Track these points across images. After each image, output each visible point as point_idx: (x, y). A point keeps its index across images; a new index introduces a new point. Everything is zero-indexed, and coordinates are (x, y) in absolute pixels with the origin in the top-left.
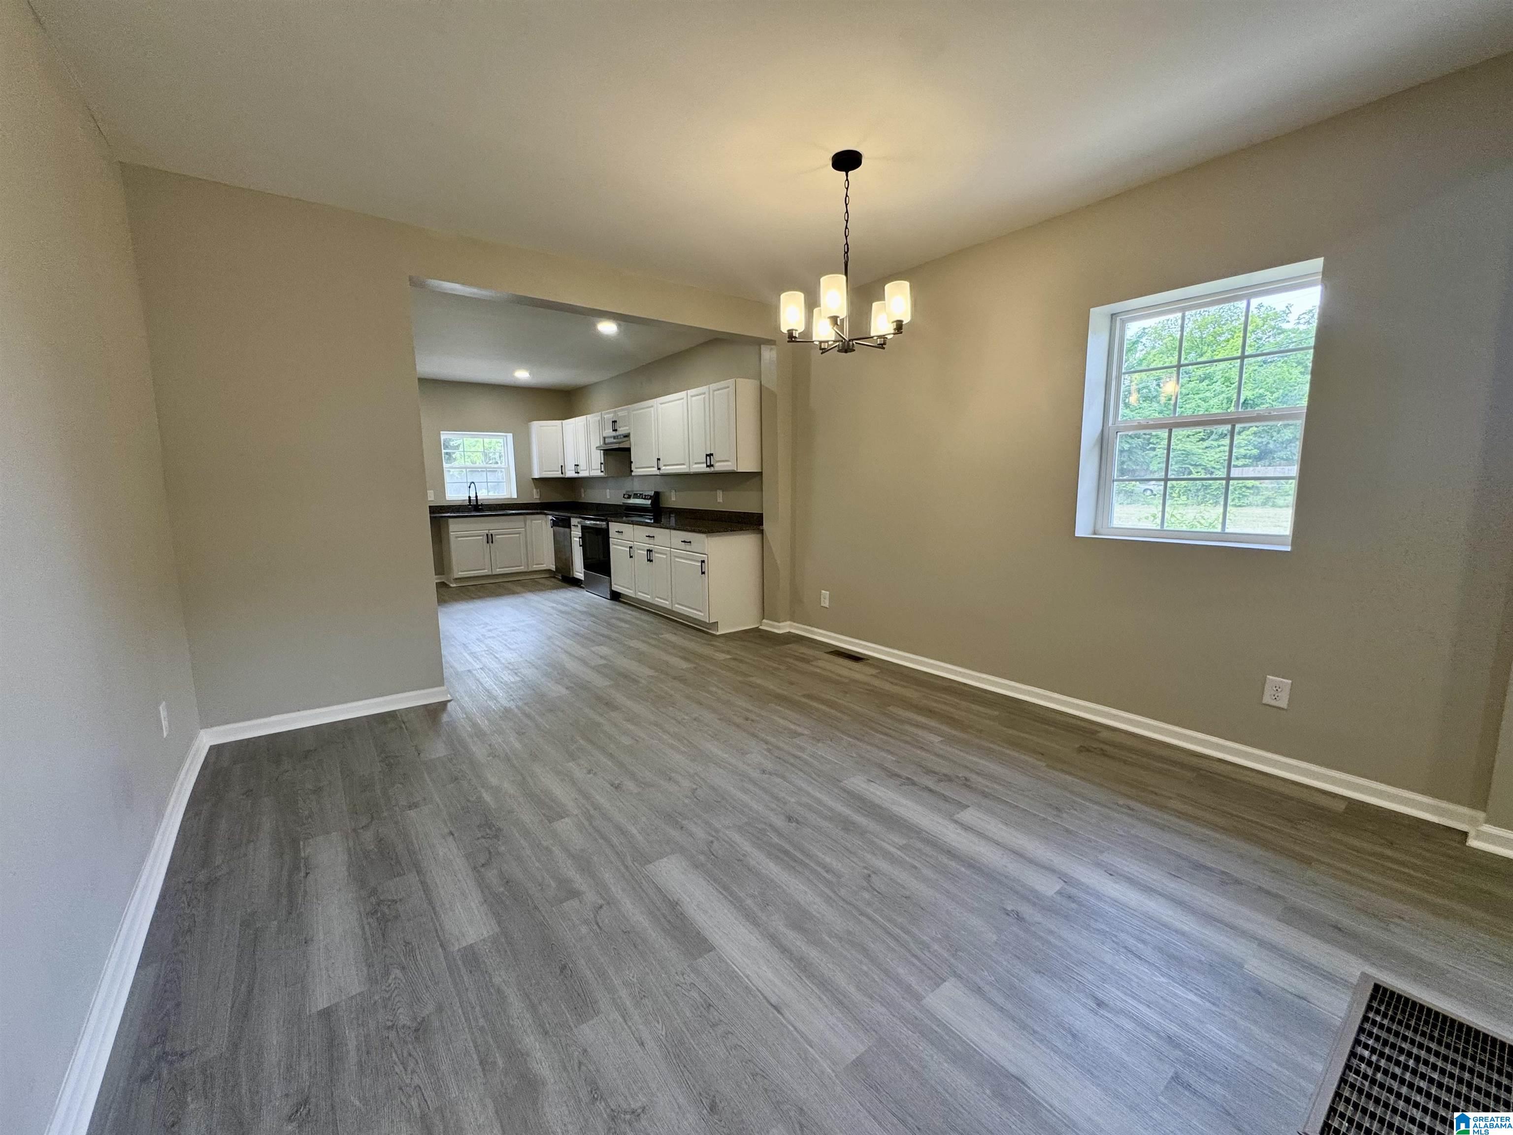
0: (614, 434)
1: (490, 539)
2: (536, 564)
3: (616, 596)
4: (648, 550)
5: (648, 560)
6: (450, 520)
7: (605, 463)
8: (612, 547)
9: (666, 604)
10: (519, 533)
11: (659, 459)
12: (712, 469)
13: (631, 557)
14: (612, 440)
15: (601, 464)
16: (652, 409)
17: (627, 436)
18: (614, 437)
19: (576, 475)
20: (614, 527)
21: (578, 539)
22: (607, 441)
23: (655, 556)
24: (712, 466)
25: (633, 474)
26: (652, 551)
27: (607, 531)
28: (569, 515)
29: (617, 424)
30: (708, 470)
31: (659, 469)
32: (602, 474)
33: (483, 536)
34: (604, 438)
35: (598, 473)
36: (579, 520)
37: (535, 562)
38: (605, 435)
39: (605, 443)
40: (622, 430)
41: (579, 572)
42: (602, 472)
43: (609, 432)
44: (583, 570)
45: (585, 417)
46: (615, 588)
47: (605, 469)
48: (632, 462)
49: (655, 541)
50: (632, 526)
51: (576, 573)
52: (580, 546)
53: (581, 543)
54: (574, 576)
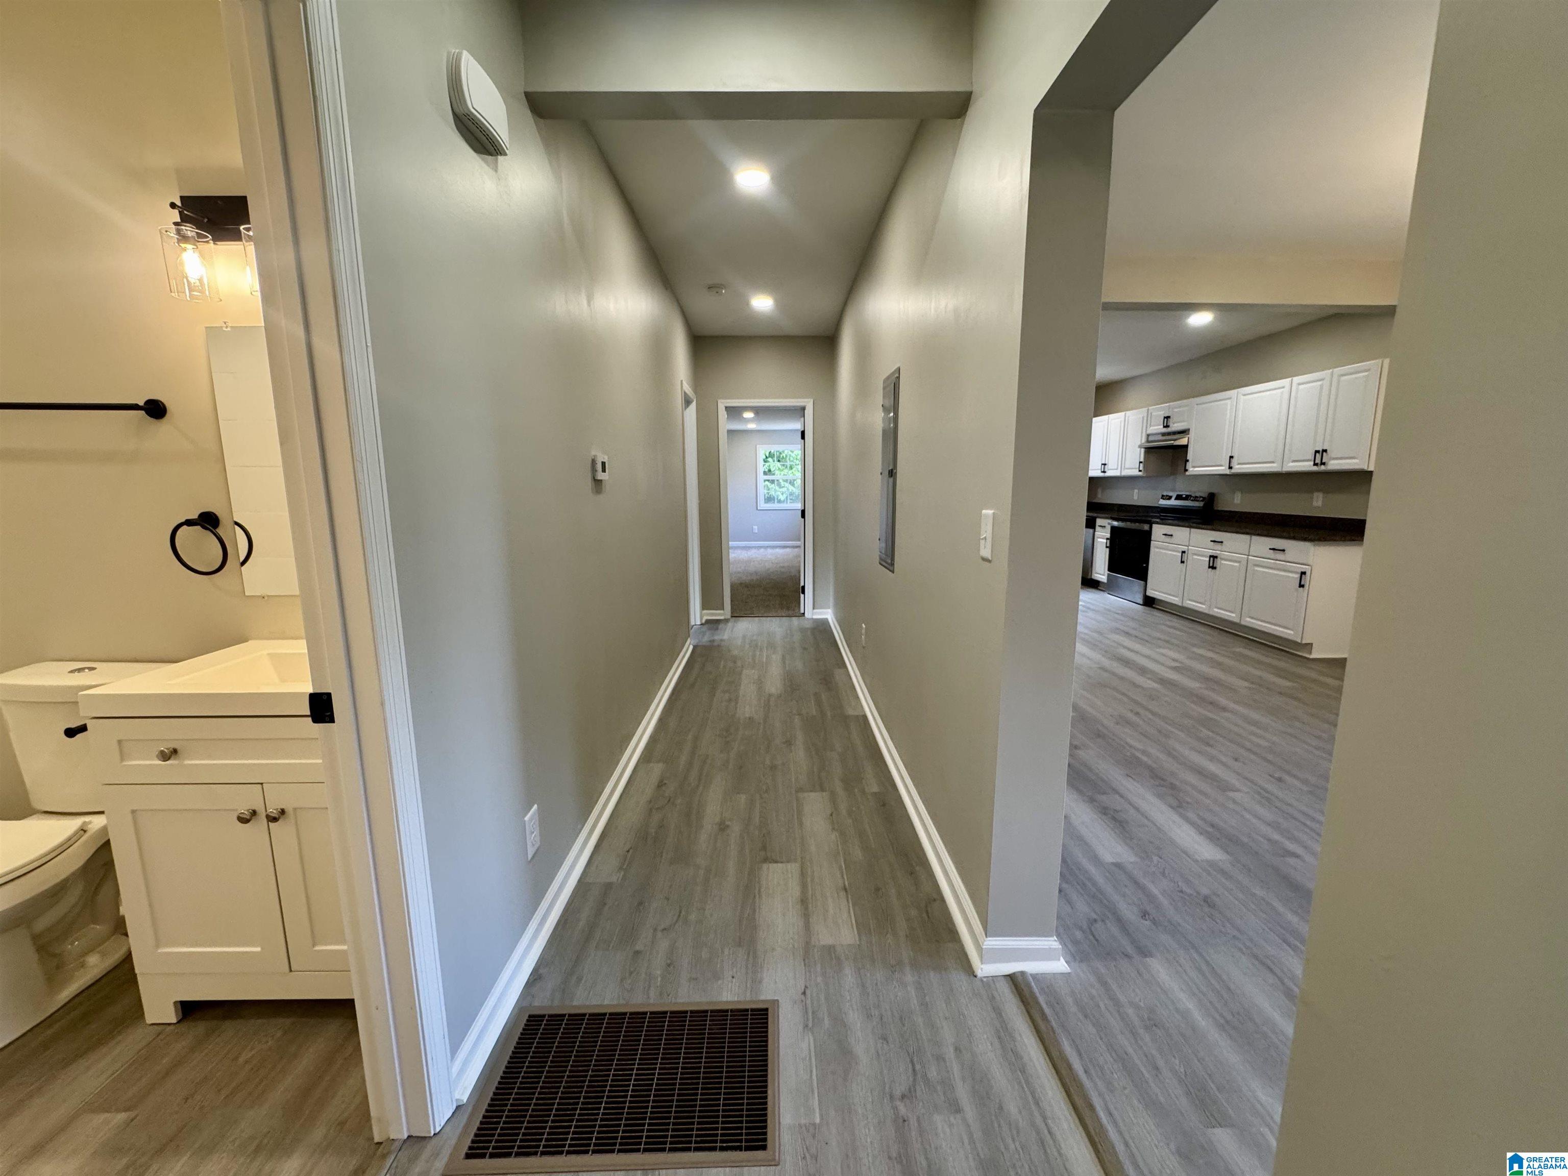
0: (1165, 430)
3: (1149, 602)
4: (1211, 556)
5: (1209, 567)
7: (1146, 463)
8: (1153, 551)
9: (1232, 616)
11: (1231, 457)
12: (1323, 468)
13: (1182, 562)
14: (1160, 438)
15: (1140, 462)
16: (1228, 402)
17: (1184, 432)
18: (1164, 434)
19: (1102, 475)
20: (1158, 531)
21: (1105, 541)
22: (1151, 438)
23: (1218, 563)
24: (1324, 464)
25: (1187, 473)
26: (1216, 557)
27: (1149, 533)
28: (1095, 515)
29: (1171, 420)
30: (1315, 468)
31: (1230, 468)
32: (1140, 473)
34: (1148, 435)
35: (1136, 472)
36: (1110, 521)
38: (1149, 432)
39: (1148, 441)
40: (1175, 426)
41: (1101, 572)
42: (1140, 471)
43: (1160, 428)
44: (1107, 572)
45: (1123, 413)
46: (1150, 593)
47: (1144, 467)
48: (1188, 461)
49: (1224, 547)
50: (1188, 529)
51: (1096, 575)
52: (1107, 547)
53: (1108, 545)
54: (1093, 577)
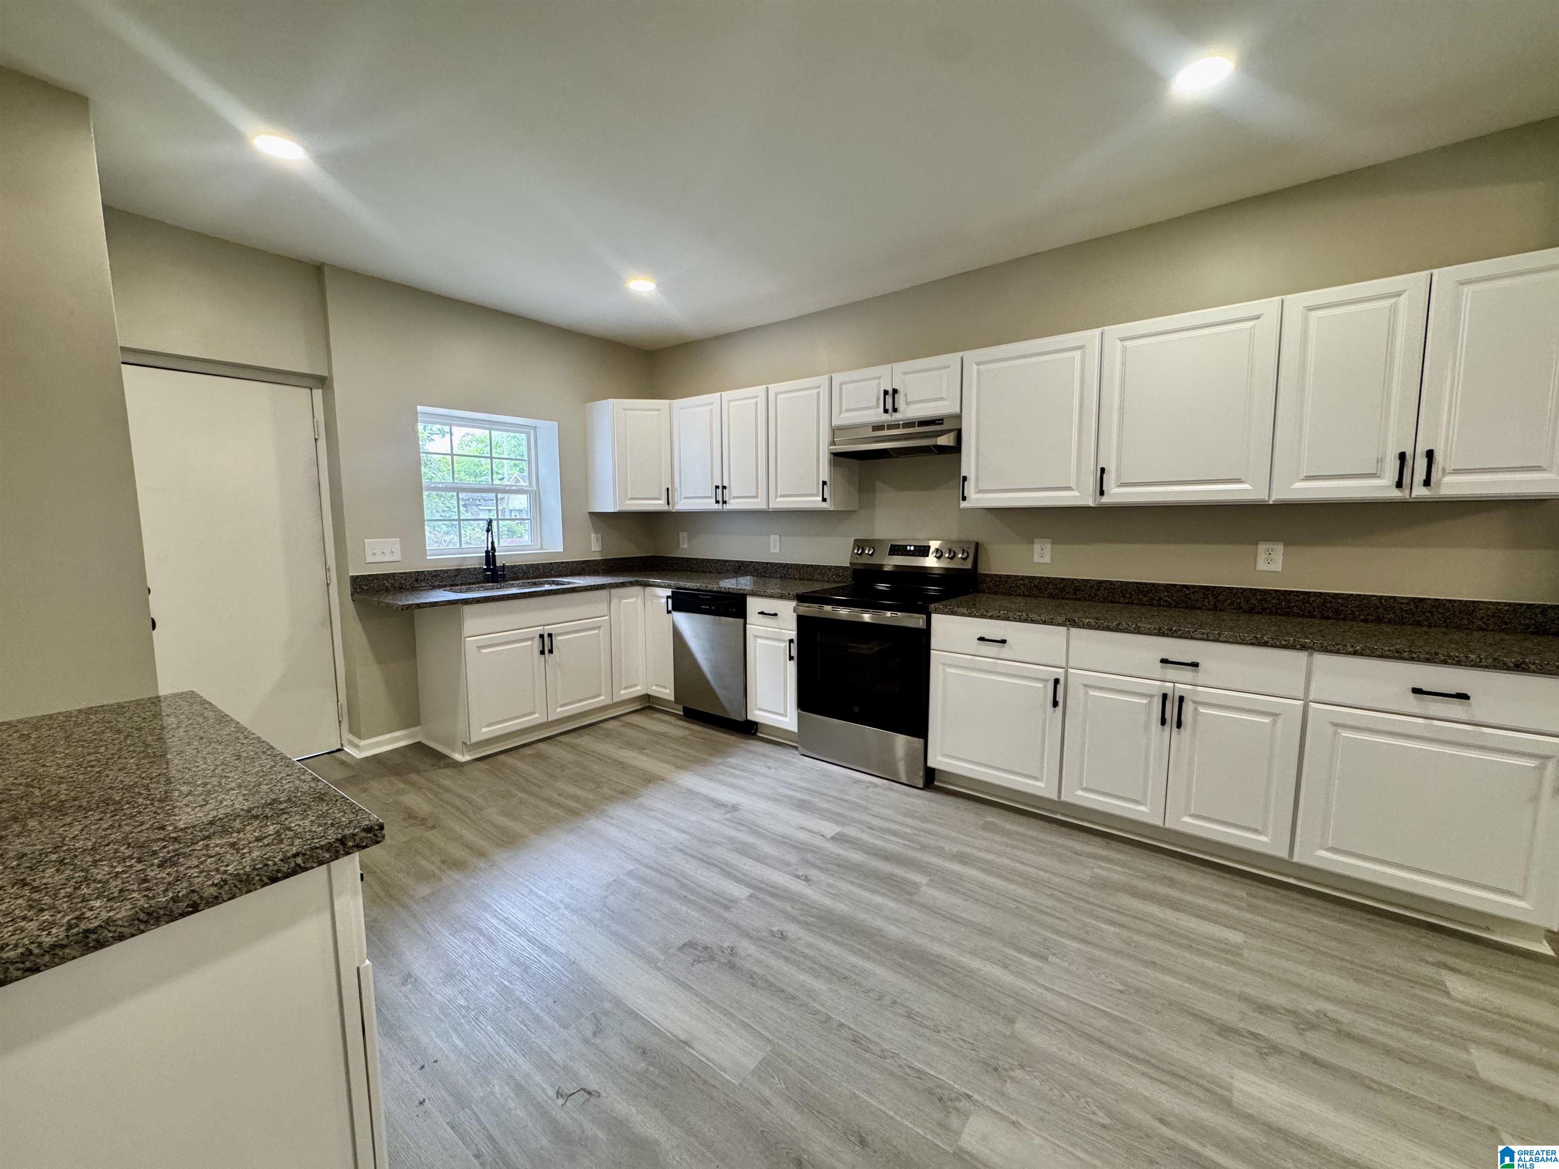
1: (546, 643)
2: (625, 688)
6: (467, 609)
8: (941, 671)
10: (599, 628)
14: (876, 433)
15: (821, 483)
16: (1076, 355)
17: (945, 421)
18: (885, 426)
21: (781, 644)
25: (966, 502)
27: (923, 636)
29: (901, 398)
32: (824, 505)
33: (532, 639)
34: (837, 429)
37: (624, 685)
38: (838, 422)
39: (839, 441)
40: (917, 410)
44: (793, 710)
48: (965, 479)
49: (1201, 676)
50: (1063, 629)
51: (757, 712)
52: (791, 658)
53: (794, 653)
54: (750, 718)
